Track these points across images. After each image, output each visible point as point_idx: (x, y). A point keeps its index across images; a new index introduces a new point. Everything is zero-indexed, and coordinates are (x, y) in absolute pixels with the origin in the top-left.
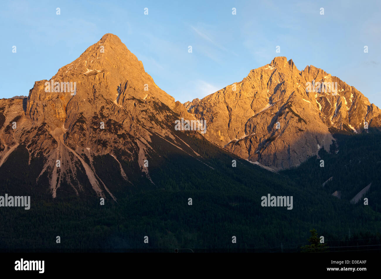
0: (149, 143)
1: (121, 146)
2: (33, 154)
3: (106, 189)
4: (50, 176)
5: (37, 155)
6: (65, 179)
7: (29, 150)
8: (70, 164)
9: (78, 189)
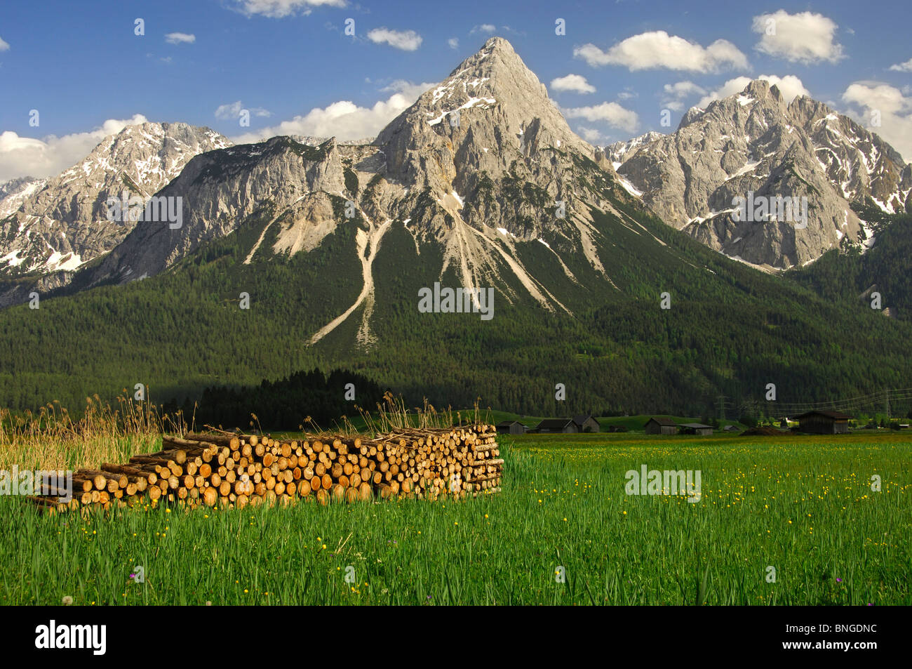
0: (590, 222)
1: (553, 228)
2: (419, 237)
3: (551, 296)
4: (459, 274)
5: (427, 239)
6: (484, 279)
7: (411, 230)
8: (484, 253)
9: (509, 295)
